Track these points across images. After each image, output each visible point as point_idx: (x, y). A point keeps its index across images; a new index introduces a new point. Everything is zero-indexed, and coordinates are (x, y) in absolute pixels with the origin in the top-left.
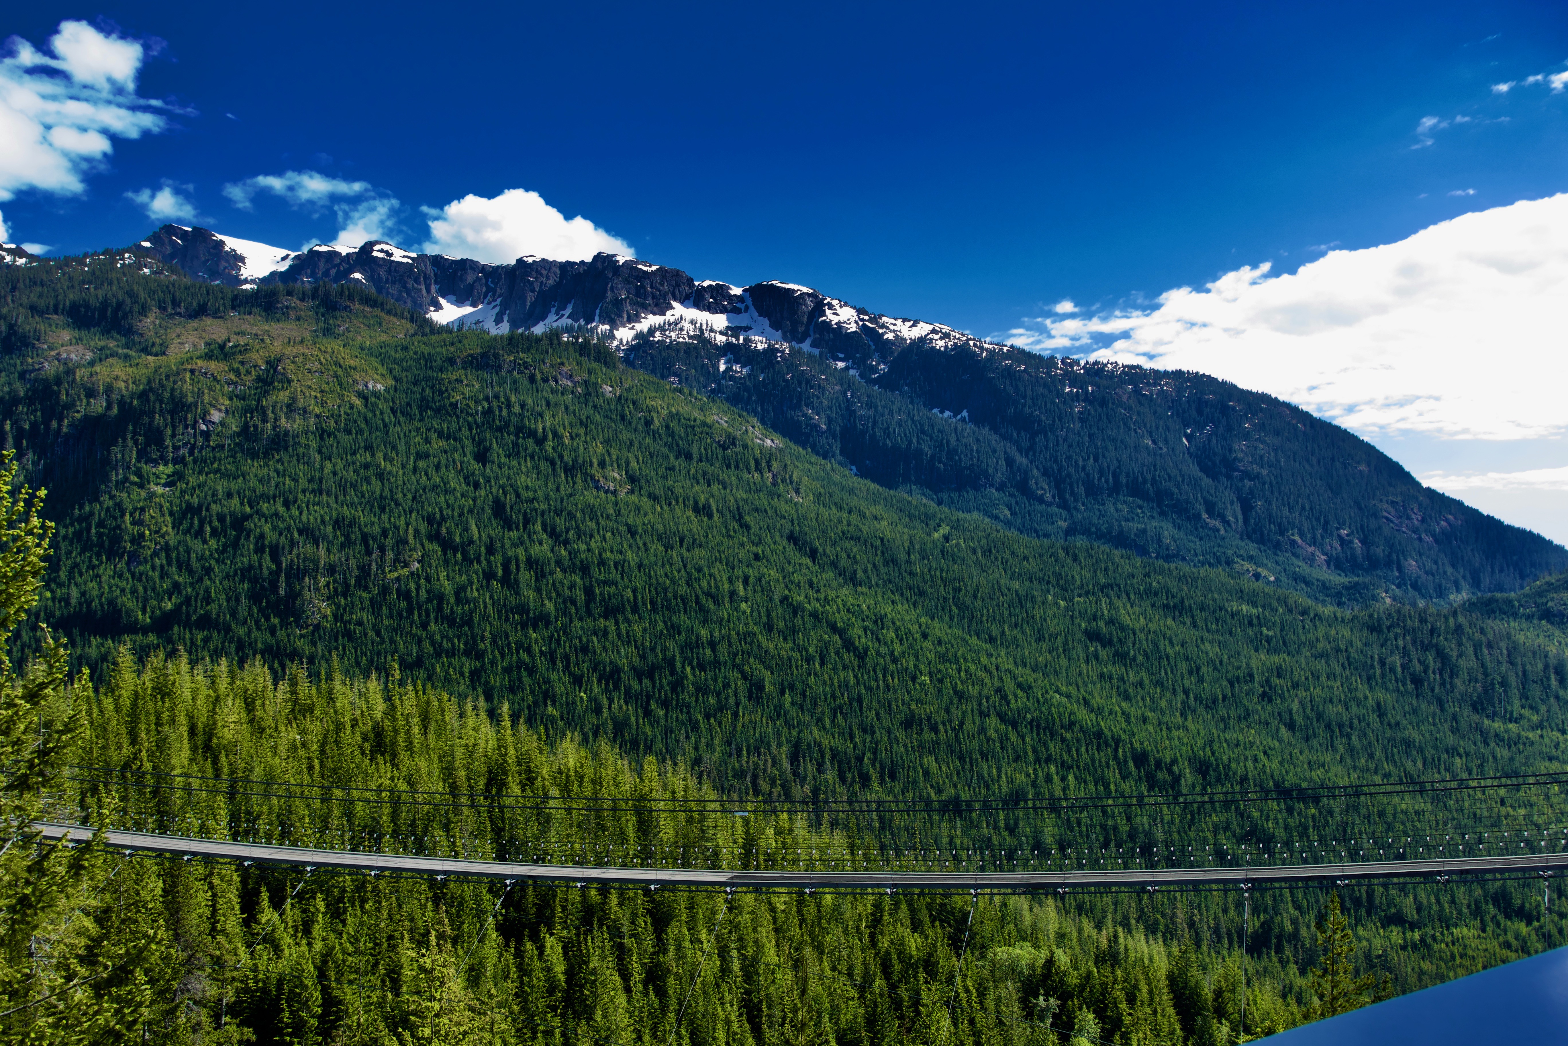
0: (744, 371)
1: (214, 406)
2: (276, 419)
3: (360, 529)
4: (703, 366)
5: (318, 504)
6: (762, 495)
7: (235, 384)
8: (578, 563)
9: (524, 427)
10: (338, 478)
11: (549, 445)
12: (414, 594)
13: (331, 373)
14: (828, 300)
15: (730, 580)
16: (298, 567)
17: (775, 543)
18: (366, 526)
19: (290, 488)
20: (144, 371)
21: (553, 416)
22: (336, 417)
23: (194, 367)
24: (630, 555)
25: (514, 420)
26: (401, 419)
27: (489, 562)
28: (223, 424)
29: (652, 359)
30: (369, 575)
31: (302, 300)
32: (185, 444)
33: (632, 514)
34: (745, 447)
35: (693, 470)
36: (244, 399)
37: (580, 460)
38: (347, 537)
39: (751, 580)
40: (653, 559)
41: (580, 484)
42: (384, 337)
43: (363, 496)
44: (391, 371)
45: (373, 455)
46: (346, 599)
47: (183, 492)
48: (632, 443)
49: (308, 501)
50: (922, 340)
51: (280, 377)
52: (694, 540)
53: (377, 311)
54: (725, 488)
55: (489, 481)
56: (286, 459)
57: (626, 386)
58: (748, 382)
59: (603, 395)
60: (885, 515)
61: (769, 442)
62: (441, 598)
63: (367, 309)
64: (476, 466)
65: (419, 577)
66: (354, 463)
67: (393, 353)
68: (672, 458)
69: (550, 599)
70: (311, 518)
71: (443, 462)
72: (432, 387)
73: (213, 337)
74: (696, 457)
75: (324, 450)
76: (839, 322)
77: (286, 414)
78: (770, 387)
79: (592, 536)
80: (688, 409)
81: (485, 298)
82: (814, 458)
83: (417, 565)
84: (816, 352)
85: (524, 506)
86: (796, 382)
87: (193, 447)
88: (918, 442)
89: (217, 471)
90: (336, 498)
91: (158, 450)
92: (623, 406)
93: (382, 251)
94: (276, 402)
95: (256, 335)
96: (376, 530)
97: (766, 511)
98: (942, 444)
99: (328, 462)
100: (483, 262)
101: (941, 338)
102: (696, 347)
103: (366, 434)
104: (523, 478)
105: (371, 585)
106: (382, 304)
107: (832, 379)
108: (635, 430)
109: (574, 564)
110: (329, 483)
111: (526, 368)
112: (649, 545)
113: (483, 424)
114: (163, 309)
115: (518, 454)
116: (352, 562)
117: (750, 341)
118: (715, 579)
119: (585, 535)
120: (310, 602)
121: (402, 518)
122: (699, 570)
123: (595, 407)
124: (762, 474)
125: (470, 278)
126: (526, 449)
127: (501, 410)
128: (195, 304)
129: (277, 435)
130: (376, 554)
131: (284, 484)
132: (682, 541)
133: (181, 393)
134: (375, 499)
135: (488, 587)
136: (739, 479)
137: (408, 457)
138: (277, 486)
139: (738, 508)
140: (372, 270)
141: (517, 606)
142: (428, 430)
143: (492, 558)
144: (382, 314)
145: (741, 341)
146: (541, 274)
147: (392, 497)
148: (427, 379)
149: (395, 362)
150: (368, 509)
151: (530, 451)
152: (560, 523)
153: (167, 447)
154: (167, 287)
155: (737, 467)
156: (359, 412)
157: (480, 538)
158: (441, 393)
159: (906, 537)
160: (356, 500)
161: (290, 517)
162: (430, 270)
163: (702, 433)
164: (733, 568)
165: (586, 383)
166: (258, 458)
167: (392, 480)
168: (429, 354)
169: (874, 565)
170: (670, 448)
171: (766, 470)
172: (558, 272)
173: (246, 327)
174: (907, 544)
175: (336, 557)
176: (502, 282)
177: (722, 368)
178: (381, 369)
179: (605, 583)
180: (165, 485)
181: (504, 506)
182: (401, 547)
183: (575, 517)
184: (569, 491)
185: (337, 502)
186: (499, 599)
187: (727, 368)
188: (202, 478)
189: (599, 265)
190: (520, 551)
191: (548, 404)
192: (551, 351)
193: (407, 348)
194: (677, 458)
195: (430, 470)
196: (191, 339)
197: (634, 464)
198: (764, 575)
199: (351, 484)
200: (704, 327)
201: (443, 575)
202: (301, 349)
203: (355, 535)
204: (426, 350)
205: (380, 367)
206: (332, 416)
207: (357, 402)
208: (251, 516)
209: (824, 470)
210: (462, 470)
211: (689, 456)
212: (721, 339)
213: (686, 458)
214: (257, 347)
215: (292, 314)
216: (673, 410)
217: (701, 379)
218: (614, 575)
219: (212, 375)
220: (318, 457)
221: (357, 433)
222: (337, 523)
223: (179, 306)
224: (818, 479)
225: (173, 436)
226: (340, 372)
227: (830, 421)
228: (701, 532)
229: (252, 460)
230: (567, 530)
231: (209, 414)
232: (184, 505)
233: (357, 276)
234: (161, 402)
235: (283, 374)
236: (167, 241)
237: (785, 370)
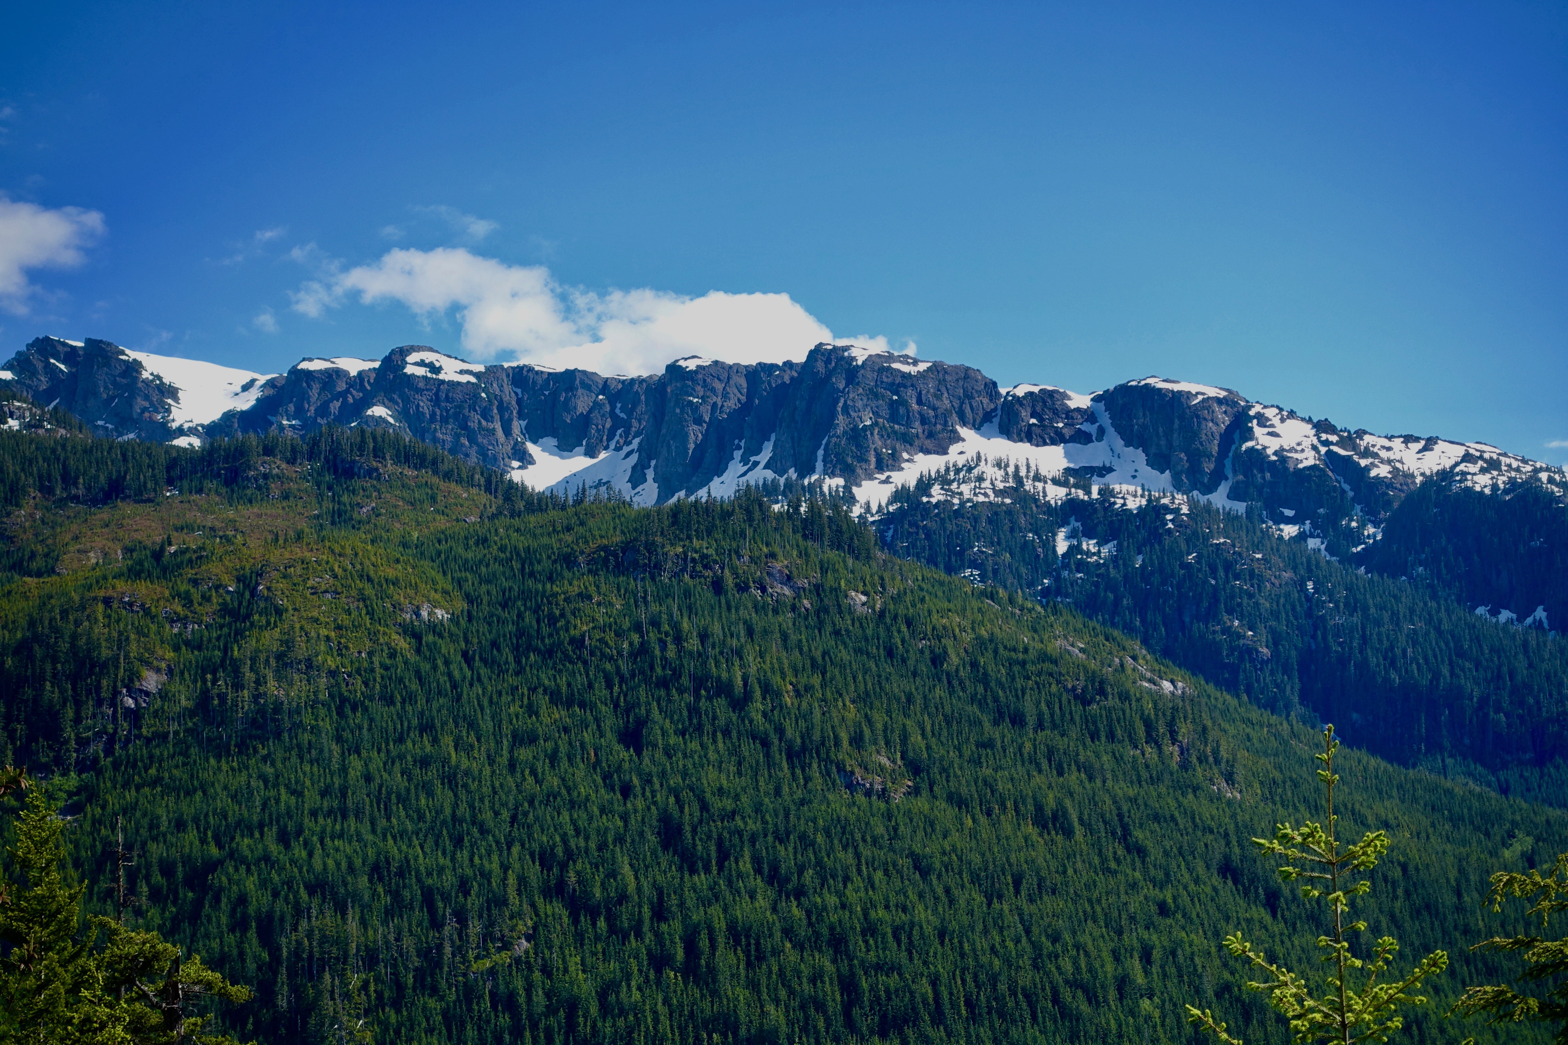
0: (1105, 551)
1: (148, 664)
2: (258, 683)
3: (419, 880)
4: (1025, 544)
5: (341, 836)
6: (1163, 789)
7: (184, 621)
8: (825, 931)
9: (708, 676)
10: (375, 786)
11: (757, 707)
12: (522, 1000)
13: (354, 593)
14: (1258, 408)
15: (1116, 957)
16: (311, 956)
17: (1197, 881)
18: (429, 874)
19: (288, 807)
20: (22, 604)
21: (762, 655)
22: (365, 673)
23: (110, 593)
24: (921, 913)
25: (690, 665)
26: (484, 671)
27: (658, 935)
28: (163, 694)
29: (928, 536)
30: (439, 964)
31: (291, 461)
32: (98, 735)
33: (920, 834)
34: (1124, 697)
35: (1028, 746)
36: (199, 648)
37: (817, 736)
38: (396, 895)
39: (1156, 954)
40: (965, 920)
41: (818, 781)
42: (442, 523)
43: (421, 818)
44: (460, 583)
45: (435, 741)
46: (398, 1011)
47: (97, 822)
48: (910, 699)
49: (323, 831)
50: (1446, 475)
51: (262, 605)
52: (1041, 881)
53: (426, 475)
54: (1091, 778)
55: (649, 782)
56: (279, 755)
57: (892, 591)
58: (1113, 572)
59: (850, 610)
60: (1404, 819)
61: (1167, 686)
62: (573, 1006)
63: (410, 472)
64: (624, 754)
65: (530, 968)
66: (401, 757)
67: (460, 550)
68: (987, 725)
69: (777, 1002)
70: (330, 862)
71: (563, 749)
72: (536, 610)
73: (138, 536)
74: (1031, 720)
75: (347, 734)
76: (1282, 449)
77: (277, 671)
78: (1156, 579)
79: (846, 879)
80: (1010, 628)
81: (610, 439)
82: (1255, 714)
83: (525, 944)
84: (1240, 507)
85: (716, 827)
86: (1205, 568)
87: (112, 740)
88: (1452, 674)
89: (156, 782)
90: (373, 824)
91: (50, 747)
92: (888, 630)
93: (422, 363)
94: (257, 651)
95: (212, 529)
96: (449, 880)
97: (1172, 817)
98: (1499, 677)
99: (353, 757)
100: (605, 372)
101: (1483, 471)
102: (1009, 512)
103: (421, 702)
104: (713, 774)
105: (443, 984)
106: (434, 462)
107: (1275, 559)
108: (915, 674)
109: (817, 935)
110: (359, 795)
111: (706, 567)
112: (956, 892)
113: (633, 676)
114: (47, 490)
115: (699, 728)
116: (408, 943)
117: (1112, 493)
118: (1087, 954)
119: (834, 877)
120: (334, 1019)
121: (495, 857)
122: (1055, 938)
123: (837, 633)
124: (1159, 747)
125: (582, 403)
126: (715, 718)
127: (664, 648)
128: (102, 478)
129: (262, 711)
130: (449, 928)
131: (278, 801)
132: (1017, 883)
133: (89, 641)
134: (444, 822)
135: (658, 983)
136: (1118, 759)
137: (499, 743)
138: (264, 805)
139: (1120, 816)
140: (406, 400)
141: (715, 1019)
142: (532, 690)
143: (664, 927)
144: (435, 480)
145: (1095, 495)
146: (713, 390)
147: (474, 816)
148: (525, 595)
149: (466, 566)
150: (430, 841)
151: (722, 721)
152: (786, 855)
153: (67, 741)
154: (54, 451)
155: (1111, 736)
156: (406, 663)
157: (639, 889)
158: (552, 620)
159: (1450, 859)
160: (410, 827)
161: (293, 861)
162: (509, 394)
163: (1039, 674)
164: (1120, 933)
165: (818, 589)
166: (228, 754)
167: (473, 786)
168: (528, 550)
169: (1392, 917)
170: (982, 704)
171: (1167, 740)
172: (745, 385)
173: (193, 516)
174: (1453, 874)
175: (379, 933)
176: (642, 408)
177: (1062, 547)
178: (444, 583)
179: (878, 967)
180: (64, 812)
181: (679, 829)
182: (495, 912)
183: (813, 844)
184: (799, 794)
185: (374, 831)
186: (681, 1005)
187: (1071, 548)
188: (130, 796)
189: (820, 366)
190: (715, 911)
191: (750, 632)
192: (749, 532)
193: (485, 540)
194: (996, 723)
195: (539, 765)
196: (100, 542)
197: (916, 739)
198: (1180, 943)
199: (399, 796)
200: (1023, 473)
201: (574, 961)
202: (299, 552)
203: (412, 892)
204: (522, 542)
205: (439, 577)
206: (358, 671)
207: (403, 644)
208: (220, 862)
209: (1277, 736)
210: (598, 762)
211: (1018, 720)
212: (1056, 494)
213: (1013, 722)
214: (220, 551)
215: (275, 489)
216: (983, 632)
217: (1023, 570)
218: (895, 954)
219: (142, 606)
220: (336, 748)
221: (403, 702)
222: (377, 871)
223: (75, 484)
224: (1266, 754)
225: (77, 720)
226: (369, 591)
227: (1276, 641)
228: (1053, 865)
229: (218, 758)
230: (801, 870)
231: (139, 678)
232: (99, 847)
233: (379, 411)
234: (55, 660)
235: (267, 599)
236: (40, 366)
237: (1183, 546)
